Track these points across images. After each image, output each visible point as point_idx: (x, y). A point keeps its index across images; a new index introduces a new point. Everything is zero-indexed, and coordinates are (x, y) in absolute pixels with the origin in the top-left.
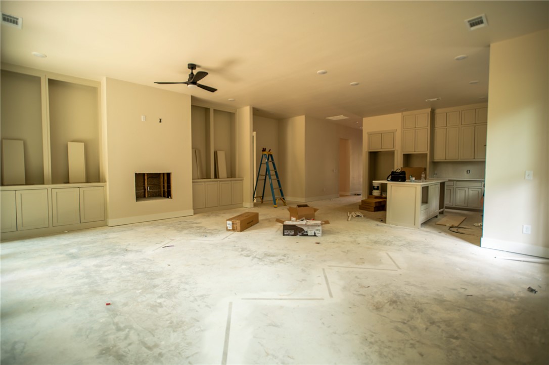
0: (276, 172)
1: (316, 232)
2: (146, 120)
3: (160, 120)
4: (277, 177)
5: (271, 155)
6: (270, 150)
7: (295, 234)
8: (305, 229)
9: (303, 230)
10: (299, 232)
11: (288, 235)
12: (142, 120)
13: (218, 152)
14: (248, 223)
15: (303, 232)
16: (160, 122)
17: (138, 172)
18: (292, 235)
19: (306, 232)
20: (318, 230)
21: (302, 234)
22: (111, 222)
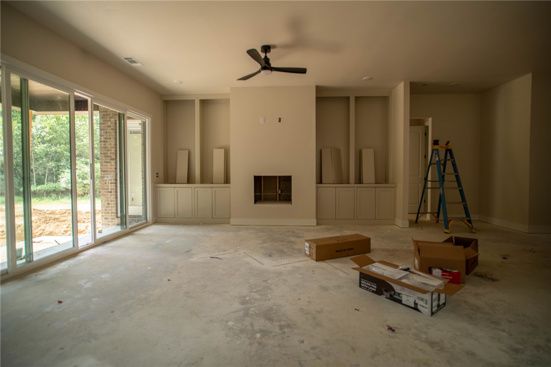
0: (457, 177)
1: (419, 302)
2: (265, 122)
3: (280, 119)
4: (459, 185)
5: (450, 151)
6: (448, 142)
7: (378, 292)
8: (397, 288)
9: (392, 289)
10: (386, 291)
11: (367, 289)
12: (261, 122)
13: (363, 150)
14: (337, 251)
15: (392, 293)
16: (280, 121)
17: (256, 175)
18: (373, 292)
19: (399, 294)
20: (422, 300)
21: (391, 295)
22: (233, 221)
